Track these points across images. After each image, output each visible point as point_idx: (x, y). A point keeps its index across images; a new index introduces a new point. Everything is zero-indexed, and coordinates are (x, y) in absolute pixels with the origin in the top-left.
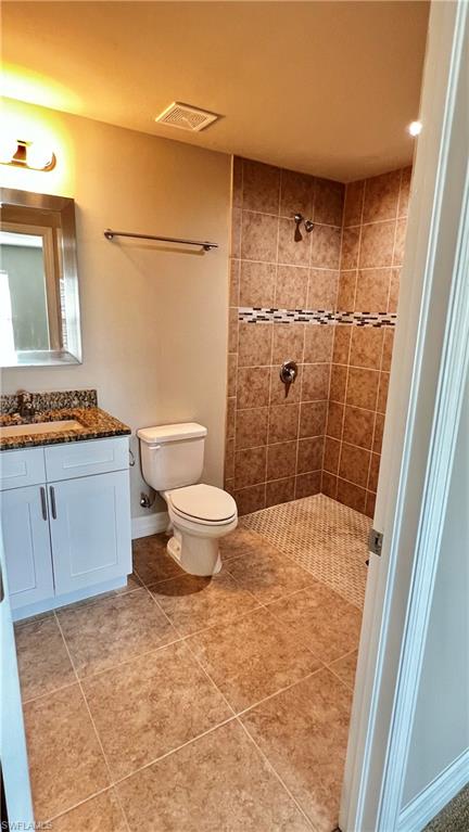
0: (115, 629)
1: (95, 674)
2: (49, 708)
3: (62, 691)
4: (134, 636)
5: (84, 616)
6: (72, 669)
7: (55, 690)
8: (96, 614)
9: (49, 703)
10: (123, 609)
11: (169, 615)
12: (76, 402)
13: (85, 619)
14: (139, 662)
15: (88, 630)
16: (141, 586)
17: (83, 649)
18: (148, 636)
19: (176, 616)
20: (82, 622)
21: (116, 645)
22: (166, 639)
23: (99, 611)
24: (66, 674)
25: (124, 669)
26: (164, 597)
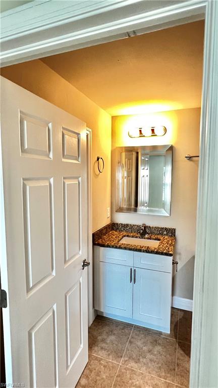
0: (150, 352)
1: (127, 367)
2: (104, 366)
3: (112, 363)
4: (154, 362)
5: (143, 336)
6: (122, 357)
7: (110, 361)
8: (147, 338)
9: (106, 364)
10: (159, 344)
11: (178, 365)
12: (165, 233)
13: (142, 338)
14: (147, 377)
15: (139, 343)
16: (176, 339)
17: (132, 351)
18: (160, 368)
19: (181, 368)
20: (140, 338)
21: (145, 360)
22: (167, 377)
23: (149, 338)
24: (118, 357)
25: (139, 375)
26: (182, 352)
